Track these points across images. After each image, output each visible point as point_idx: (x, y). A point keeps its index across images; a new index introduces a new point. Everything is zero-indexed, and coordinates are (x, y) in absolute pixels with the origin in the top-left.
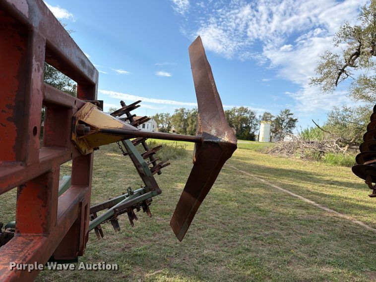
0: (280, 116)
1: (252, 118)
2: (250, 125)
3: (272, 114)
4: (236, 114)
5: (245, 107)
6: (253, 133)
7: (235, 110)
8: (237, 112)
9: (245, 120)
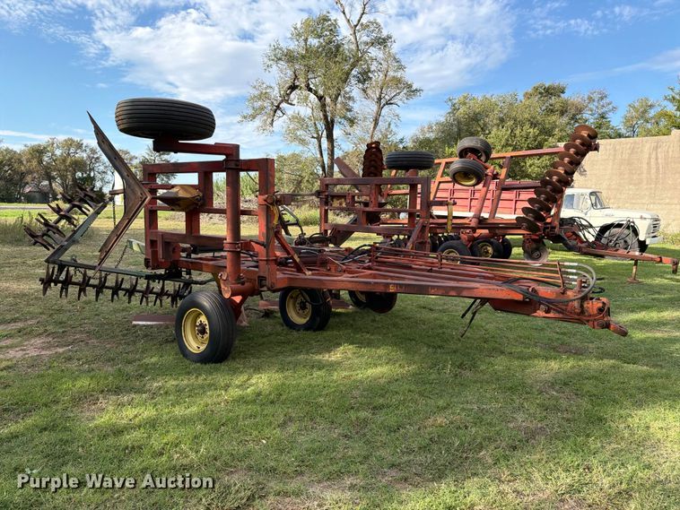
0: (147, 157)
1: (93, 160)
2: (92, 175)
3: (132, 154)
4: (58, 152)
5: (76, 139)
6: (101, 189)
7: (53, 144)
8: (58, 147)
9: (78, 165)
